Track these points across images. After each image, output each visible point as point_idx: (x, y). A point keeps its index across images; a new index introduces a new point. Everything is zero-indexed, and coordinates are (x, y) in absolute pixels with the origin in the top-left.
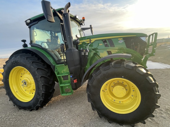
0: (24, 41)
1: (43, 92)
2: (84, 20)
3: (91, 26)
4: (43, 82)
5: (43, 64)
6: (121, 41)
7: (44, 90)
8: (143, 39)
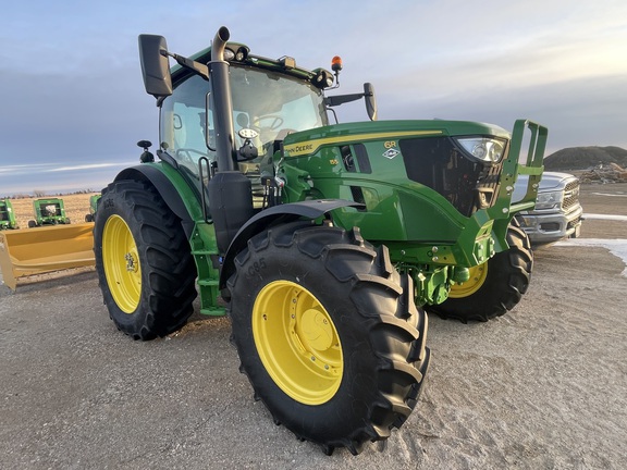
0: (145, 144)
1: (152, 294)
2: (336, 67)
3: (367, 86)
4: (154, 265)
5: (163, 213)
6: (393, 153)
7: (157, 289)
8: (469, 145)
